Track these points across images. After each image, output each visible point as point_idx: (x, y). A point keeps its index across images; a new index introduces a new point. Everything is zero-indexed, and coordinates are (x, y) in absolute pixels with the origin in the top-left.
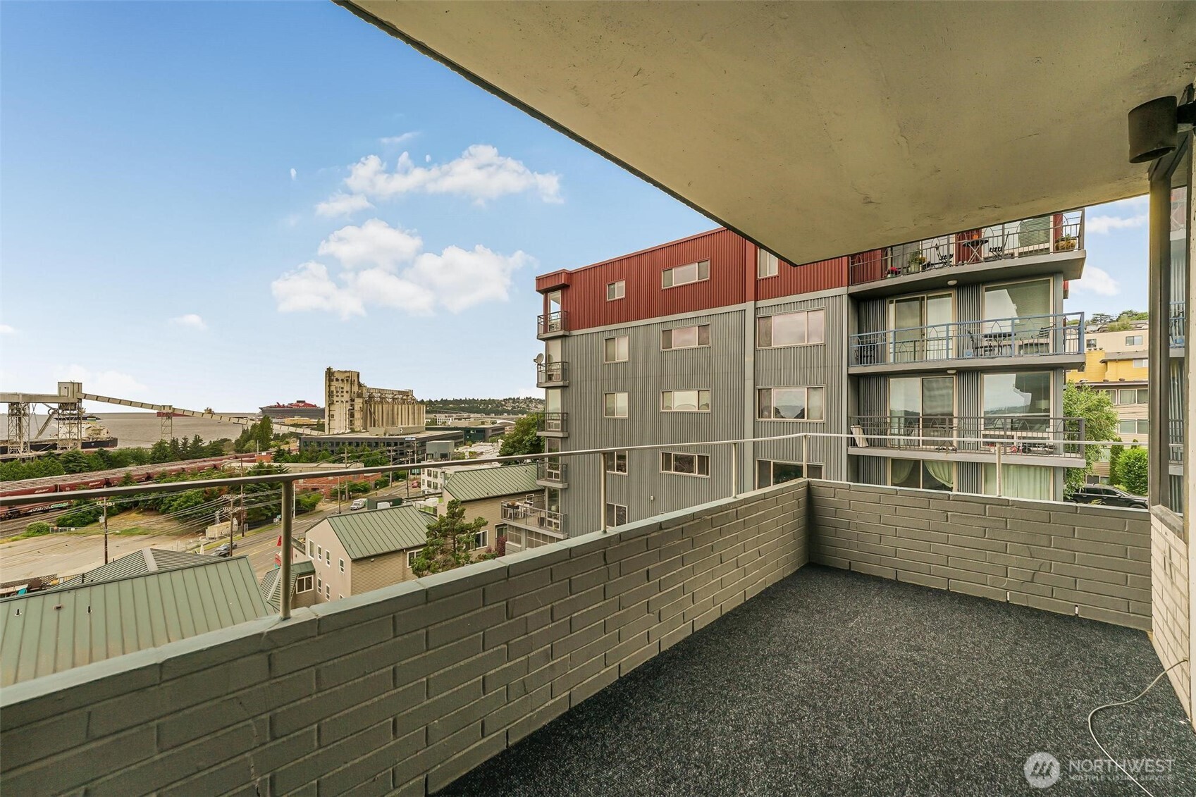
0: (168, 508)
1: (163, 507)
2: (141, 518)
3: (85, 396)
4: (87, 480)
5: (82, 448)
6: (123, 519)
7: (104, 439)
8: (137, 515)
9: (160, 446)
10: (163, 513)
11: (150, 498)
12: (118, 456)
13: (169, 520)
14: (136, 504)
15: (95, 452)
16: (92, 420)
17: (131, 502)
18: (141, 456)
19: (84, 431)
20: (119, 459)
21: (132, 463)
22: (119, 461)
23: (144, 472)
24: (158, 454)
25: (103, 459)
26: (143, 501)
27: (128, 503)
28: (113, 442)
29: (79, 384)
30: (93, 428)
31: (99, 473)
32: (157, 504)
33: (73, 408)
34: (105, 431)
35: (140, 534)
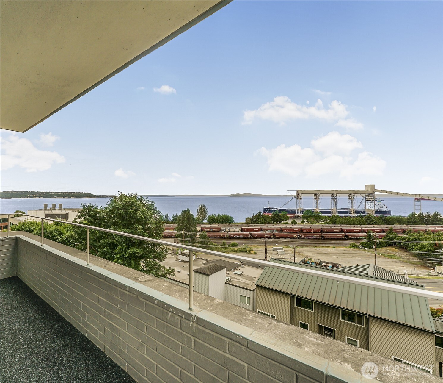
0: (411, 249)
1: (409, 248)
2: (397, 251)
3: (376, 190)
4: (374, 228)
5: (375, 214)
6: (388, 249)
7: (385, 211)
8: (395, 249)
9: (412, 216)
10: (410, 250)
11: (402, 242)
12: (389, 219)
13: (412, 256)
14: (395, 243)
15: (379, 216)
16: (379, 201)
17: (393, 242)
18: (401, 220)
19: (376, 207)
20: (390, 220)
21: (397, 223)
22: (390, 221)
23: (402, 228)
24: (411, 220)
25: (382, 220)
26: (399, 243)
27: (391, 242)
28: (388, 212)
29: (374, 185)
30: (380, 205)
31: (380, 226)
32: (406, 246)
33: (371, 196)
34: (385, 207)
35: (395, 259)
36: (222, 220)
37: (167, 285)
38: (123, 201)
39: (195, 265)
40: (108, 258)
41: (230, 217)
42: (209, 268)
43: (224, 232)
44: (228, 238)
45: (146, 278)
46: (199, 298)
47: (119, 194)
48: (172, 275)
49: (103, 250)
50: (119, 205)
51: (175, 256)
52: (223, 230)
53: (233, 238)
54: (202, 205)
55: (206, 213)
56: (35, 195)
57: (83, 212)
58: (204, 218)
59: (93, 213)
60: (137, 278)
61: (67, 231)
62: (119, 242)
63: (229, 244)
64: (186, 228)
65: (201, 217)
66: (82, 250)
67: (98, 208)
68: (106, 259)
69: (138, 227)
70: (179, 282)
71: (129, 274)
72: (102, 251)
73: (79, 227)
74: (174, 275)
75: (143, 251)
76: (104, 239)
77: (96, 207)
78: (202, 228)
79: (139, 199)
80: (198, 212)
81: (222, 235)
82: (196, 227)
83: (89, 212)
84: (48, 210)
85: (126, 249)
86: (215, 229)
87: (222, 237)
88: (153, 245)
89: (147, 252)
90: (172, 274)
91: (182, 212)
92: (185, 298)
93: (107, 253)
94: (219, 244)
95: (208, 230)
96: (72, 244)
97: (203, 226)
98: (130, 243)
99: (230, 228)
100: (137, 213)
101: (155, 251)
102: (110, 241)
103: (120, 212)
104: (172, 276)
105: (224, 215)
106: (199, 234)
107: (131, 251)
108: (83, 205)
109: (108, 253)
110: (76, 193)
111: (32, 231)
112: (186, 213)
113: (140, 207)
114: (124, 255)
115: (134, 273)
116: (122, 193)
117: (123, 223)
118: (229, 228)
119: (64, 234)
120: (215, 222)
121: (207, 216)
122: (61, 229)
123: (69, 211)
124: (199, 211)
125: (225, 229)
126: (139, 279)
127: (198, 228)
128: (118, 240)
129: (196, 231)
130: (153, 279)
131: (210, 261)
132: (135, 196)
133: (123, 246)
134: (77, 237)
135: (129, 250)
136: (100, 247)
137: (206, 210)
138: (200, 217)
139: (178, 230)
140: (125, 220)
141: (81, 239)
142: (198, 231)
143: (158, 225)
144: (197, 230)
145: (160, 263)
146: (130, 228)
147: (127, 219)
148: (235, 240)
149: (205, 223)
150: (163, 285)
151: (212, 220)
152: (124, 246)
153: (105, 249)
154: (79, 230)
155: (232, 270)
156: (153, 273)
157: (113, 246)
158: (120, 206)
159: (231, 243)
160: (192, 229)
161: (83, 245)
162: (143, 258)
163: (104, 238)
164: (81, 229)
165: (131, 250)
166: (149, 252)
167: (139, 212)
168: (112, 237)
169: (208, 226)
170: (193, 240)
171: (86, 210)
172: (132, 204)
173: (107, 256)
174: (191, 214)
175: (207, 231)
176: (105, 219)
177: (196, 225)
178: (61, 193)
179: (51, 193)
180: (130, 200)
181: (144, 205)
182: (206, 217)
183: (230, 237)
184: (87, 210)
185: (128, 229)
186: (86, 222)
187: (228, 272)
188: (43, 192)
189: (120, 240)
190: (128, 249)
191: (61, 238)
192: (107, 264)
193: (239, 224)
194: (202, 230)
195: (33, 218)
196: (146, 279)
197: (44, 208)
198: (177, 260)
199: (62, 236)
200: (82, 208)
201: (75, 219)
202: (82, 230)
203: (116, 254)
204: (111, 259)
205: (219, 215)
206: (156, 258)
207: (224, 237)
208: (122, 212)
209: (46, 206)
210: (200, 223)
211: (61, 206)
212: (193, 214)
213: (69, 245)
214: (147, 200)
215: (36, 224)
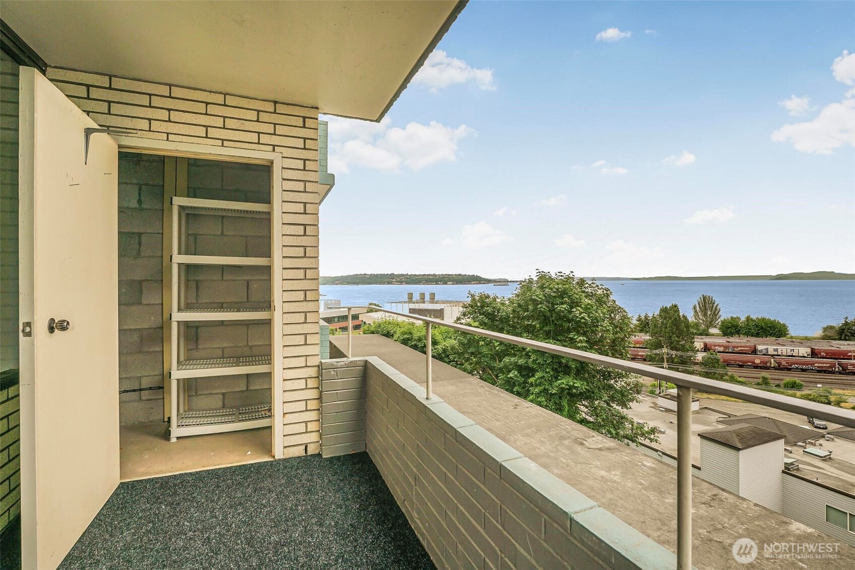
36: (757, 329)
37: (653, 466)
38: (545, 287)
39: (697, 422)
40: (517, 391)
41: (779, 323)
42: (738, 434)
43: (764, 354)
44: (775, 368)
45: (601, 444)
46: (741, 510)
47: (538, 274)
48: (651, 440)
49: (509, 376)
50: (537, 296)
51: (650, 398)
52: (761, 351)
53: (789, 370)
54: (704, 298)
55: (716, 313)
56: (394, 280)
57: (472, 307)
58: (711, 324)
59: (490, 310)
60: (581, 440)
61: (444, 339)
62: (539, 363)
63: (777, 382)
64: (671, 343)
65: (703, 320)
66: (469, 373)
67: (498, 300)
68: (512, 392)
69: (577, 338)
70: (663, 453)
71: (562, 429)
72: (505, 379)
73: (464, 333)
74: (656, 441)
75: (588, 385)
76: (508, 357)
77: (495, 300)
78: (706, 345)
79: (578, 283)
80: (696, 311)
81: (757, 361)
82: (694, 342)
83: (482, 307)
84: (414, 303)
85: (552, 379)
86: (740, 348)
87: (760, 367)
88: (607, 374)
89: (596, 387)
90: (652, 436)
91: (661, 310)
92: (704, 503)
93: (514, 383)
94: (752, 380)
95: (721, 349)
96: (453, 361)
97: (708, 340)
98: (560, 366)
99: (780, 348)
100: (575, 311)
101: (611, 387)
102: (521, 362)
103: (540, 307)
104: (651, 442)
105: (764, 319)
106: (700, 356)
107: (563, 383)
108: (471, 295)
109: (517, 383)
110: (456, 275)
111: (391, 336)
112: (670, 314)
113: (581, 299)
114: (547, 390)
115: (573, 429)
116: (543, 272)
117: (546, 328)
118: (775, 347)
119: (439, 342)
120: (738, 334)
121: (719, 320)
122: (435, 334)
123: (445, 305)
124: (698, 309)
125: (767, 349)
126: (585, 442)
127: (698, 344)
128: (537, 359)
129: (692, 351)
130: (617, 447)
131: (737, 418)
132: (568, 278)
133: (546, 373)
134: (461, 350)
135: (560, 382)
136: (501, 370)
137: (716, 308)
138: (701, 321)
139: (652, 346)
140: (550, 323)
141: (468, 353)
142: (698, 351)
143: (621, 335)
144: (696, 347)
145: (624, 411)
146: (560, 339)
147: (553, 321)
148: (792, 373)
149: (713, 335)
150: (643, 465)
151: (731, 329)
152: (549, 372)
153: (511, 375)
154: (465, 337)
155: (800, 444)
156: (610, 432)
157: (527, 371)
158: (540, 297)
159: (785, 381)
160: (683, 346)
161: (471, 364)
162: (586, 398)
163: (508, 355)
164: (468, 337)
165: (564, 381)
166: (599, 388)
167: (580, 309)
168: (524, 353)
169: (723, 340)
170: (687, 368)
171: (477, 304)
172: (563, 294)
173: (516, 388)
174: (681, 314)
175: (719, 352)
176: (509, 321)
177: (693, 338)
178: (431, 275)
179: (418, 276)
180: (560, 286)
181: (588, 296)
182: (717, 322)
183: (780, 368)
184: (479, 304)
185: (557, 341)
186: (477, 324)
187: (787, 448)
188: (406, 275)
189: (540, 360)
190: (557, 378)
191: (435, 349)
192: (518, 404)
193: (803, 339)
194: (706, 348)
195: (393, 315)
196: (600, 446)
197: (407, 300)
198: (655, 406)
199: (436, 347)
200: (470, 299)
201: (458, 319)
202: (470, 339)
203: (532, 385)
204: (523, 394)
205: (748, 318)
206: (613, 401)
207: (764, 367)
208: (544, 308)
209: (410, 296)
210: (700, 334)
211: (433, 296)
212: (685, 315)
213: (449, 363)
214: (594, 286)
215: (398, 325)
